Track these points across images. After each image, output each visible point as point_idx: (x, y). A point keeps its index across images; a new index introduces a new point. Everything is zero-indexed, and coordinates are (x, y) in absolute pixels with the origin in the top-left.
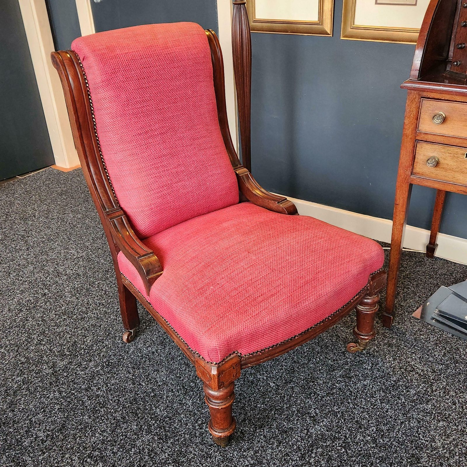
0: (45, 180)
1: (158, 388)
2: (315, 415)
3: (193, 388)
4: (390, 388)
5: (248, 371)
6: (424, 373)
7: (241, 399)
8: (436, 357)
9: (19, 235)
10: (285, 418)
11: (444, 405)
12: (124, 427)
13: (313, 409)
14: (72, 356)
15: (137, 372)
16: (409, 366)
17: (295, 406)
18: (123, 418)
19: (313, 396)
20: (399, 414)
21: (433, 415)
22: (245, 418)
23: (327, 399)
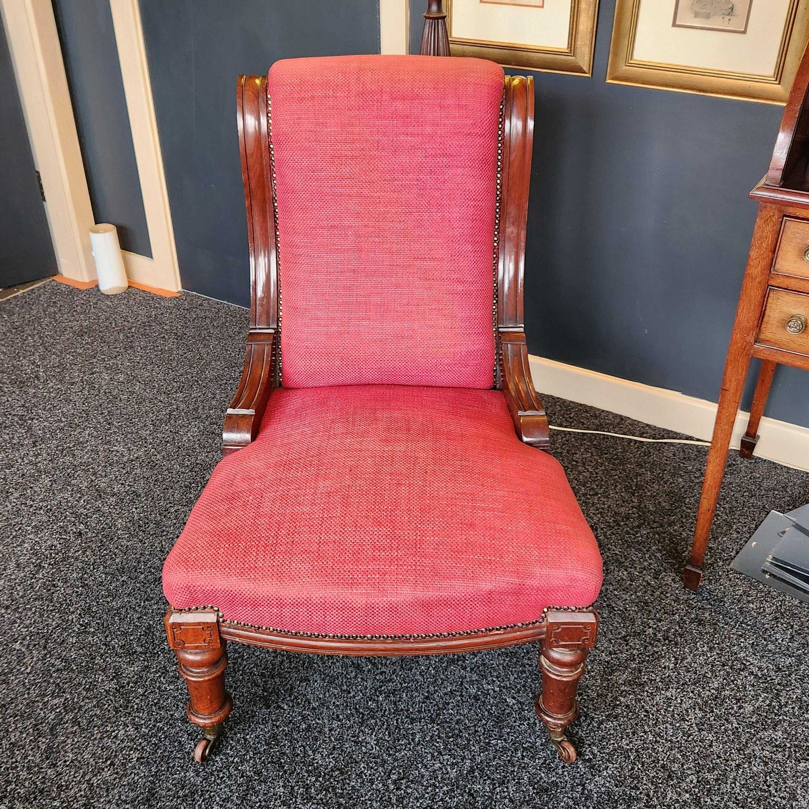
0: (46, 305)
1: (313, 714)
2: (591, 757)
3: (374, 713)
4: (710, 702)
5: (466, 676)
6: (763, 672)
7: (460, 731)
8: (779, 644)
9: (14, 415)
10: (542, 764)
11: (803, 731)
12: (262, 791)
14: (148, 655)
15: (270, 682)
16: (738, 661)
18: (258, 774)
19: (584, 721)
20: (731, 750)
21: (787, 749)
22: (473, 766)
23: (607, 726)
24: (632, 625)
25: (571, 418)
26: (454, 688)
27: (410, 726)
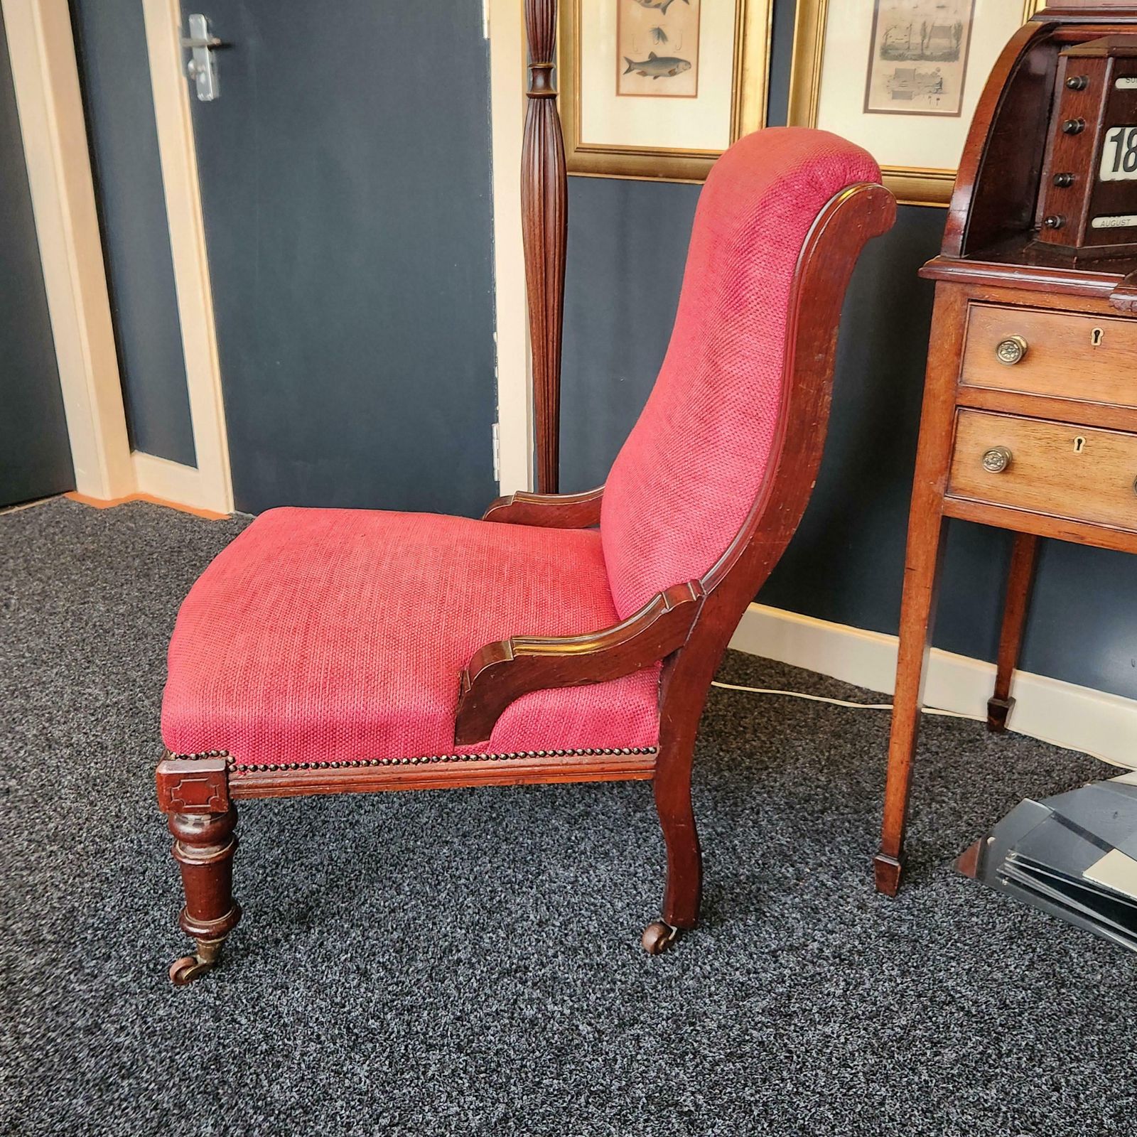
0: (45, 525)
1: (282, 1032)
2: (693, 1109)
3: (374, 1034)
5: (523, 992)
6: (980, 1009)
7: (499, 1065)
8: (1010, 971)
10: (614, 1115)
11: (1030, 1090)
12: (179, 1130)
13: (689, 1094)
14: (60, 945)
15: (228, 988)
16: (942, 991)
17: (640, 1085)
18: (180, 1108)
19: (691, 1060)
20: (913, 1111)
21: (1001, 1114)
22: (508, 1113)
23: (725, 1069)
24: (789, 937)
25: (747, 674)
26: (503, 1008)
27: (424, 1055)
